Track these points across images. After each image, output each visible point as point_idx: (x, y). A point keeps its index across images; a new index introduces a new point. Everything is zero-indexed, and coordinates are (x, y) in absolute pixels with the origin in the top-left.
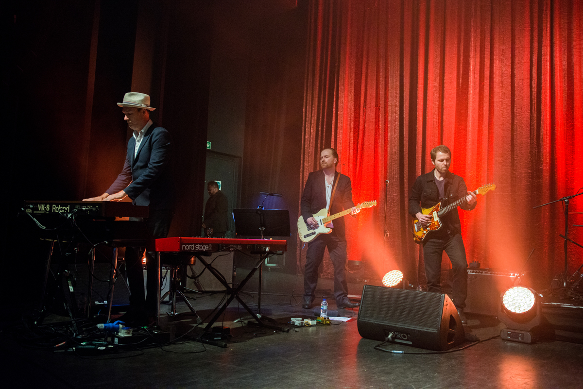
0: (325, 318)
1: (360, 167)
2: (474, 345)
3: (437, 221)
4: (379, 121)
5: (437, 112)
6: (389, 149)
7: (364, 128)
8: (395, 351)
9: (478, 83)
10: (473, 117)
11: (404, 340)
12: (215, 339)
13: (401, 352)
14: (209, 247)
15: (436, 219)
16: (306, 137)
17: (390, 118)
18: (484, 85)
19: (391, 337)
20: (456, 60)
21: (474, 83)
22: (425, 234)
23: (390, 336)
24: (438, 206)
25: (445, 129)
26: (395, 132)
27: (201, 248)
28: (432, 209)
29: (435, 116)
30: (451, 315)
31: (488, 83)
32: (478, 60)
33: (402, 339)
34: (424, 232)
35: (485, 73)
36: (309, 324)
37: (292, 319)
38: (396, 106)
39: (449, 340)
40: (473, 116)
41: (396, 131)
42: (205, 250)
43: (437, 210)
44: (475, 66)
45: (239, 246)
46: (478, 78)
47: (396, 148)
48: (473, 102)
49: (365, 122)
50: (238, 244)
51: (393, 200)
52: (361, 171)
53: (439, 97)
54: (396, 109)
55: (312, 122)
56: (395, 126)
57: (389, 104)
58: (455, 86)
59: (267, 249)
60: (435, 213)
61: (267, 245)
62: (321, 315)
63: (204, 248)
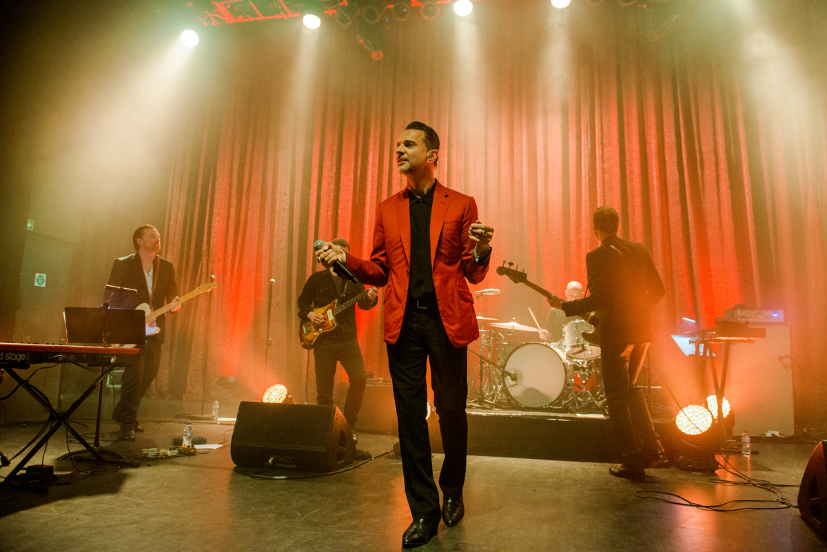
0: (189, 446)
1: (239, 262)
2: (365, 463)
3: (332, 320)
4: (264, 210)
5: (331, 205)
6: (275, 244)
7: (246, 216)
8: (277, 477)
9: (376, 178)
10: (370, 214)
11: (287, 464)
12: (30, 482)
13: (284, 477)
14: (26, 357)
15: (331, 317)
16: (172, 223)
17: (277, 208)
18: (382, 180)
19: (272, 461)
20: (354, 150)
21: (373, 177)
22: (316, 336)
23: (270, 461)
24: (334, 303)
25: (340, 224)
26: (283, 225)
27: (14, 357)
28: (326, 307)
29: (330, 209)
30: (342, 432)
31: (387, 179)
32: (377, 152)
33: (285, 463)
34: (315, 334)
35: (384, 168)
36: (167, 456)
37: (144, 450)
38: (285, 194)
39: (339, 459)
40: (370, 212)
41: (285, 223)
42: (19, 360)
43: (331, 308)
44: (374, 159)
45: (71, 356)
46: (377, 172)
47: (284, 242)
48: (371, 198)
49: (247, 210)
50: (71, 353)
51: (278, 304)
52: (240, 271)
53: (335, 189)
54: (286, 197)
55: (180, 205)
56: (284, 217)
57: (278, 191)
58: (352, 177)
59: (112, 360)
60: (330, 311)
61: (113, 355)
62: (184, 443)
63: (18, 357)
